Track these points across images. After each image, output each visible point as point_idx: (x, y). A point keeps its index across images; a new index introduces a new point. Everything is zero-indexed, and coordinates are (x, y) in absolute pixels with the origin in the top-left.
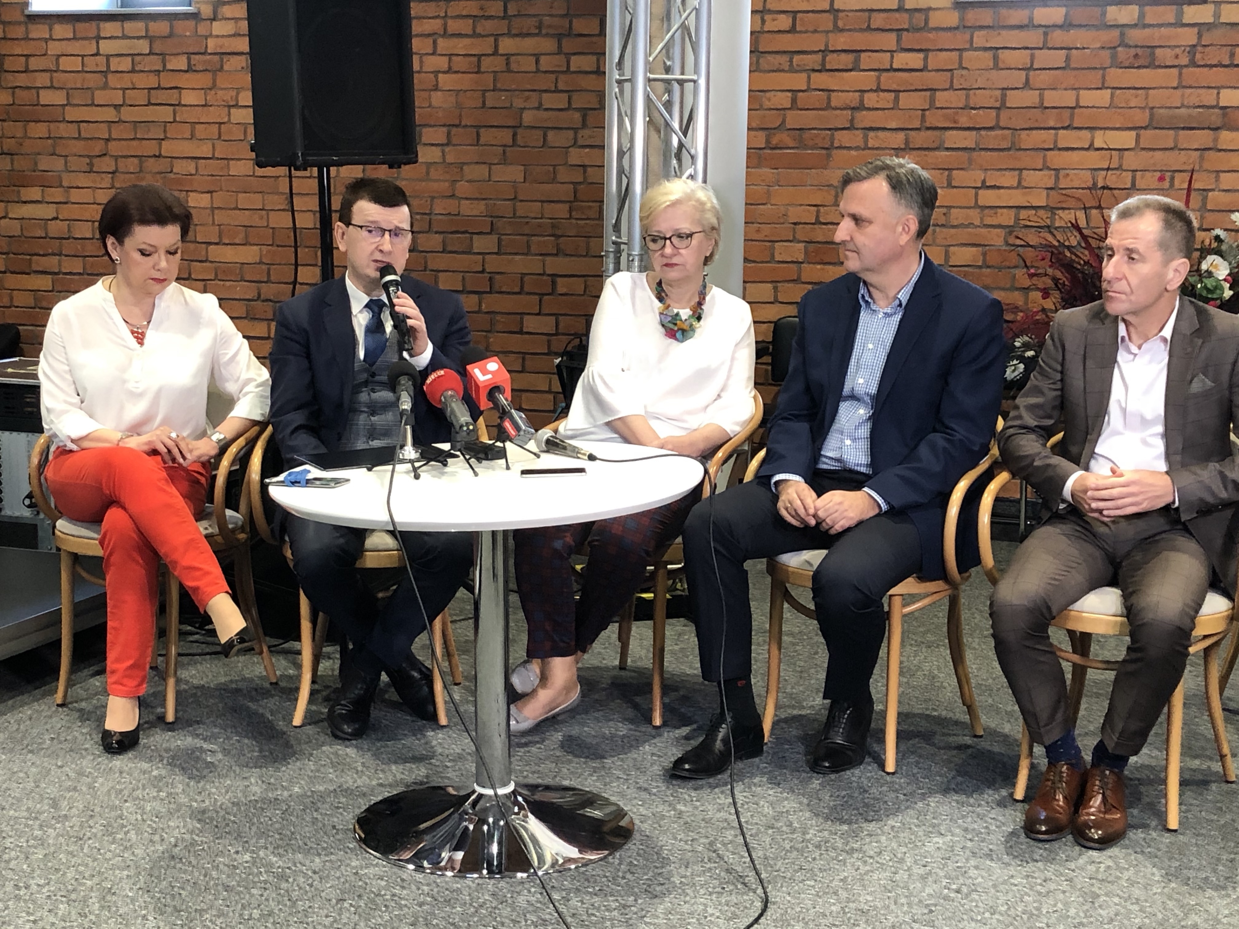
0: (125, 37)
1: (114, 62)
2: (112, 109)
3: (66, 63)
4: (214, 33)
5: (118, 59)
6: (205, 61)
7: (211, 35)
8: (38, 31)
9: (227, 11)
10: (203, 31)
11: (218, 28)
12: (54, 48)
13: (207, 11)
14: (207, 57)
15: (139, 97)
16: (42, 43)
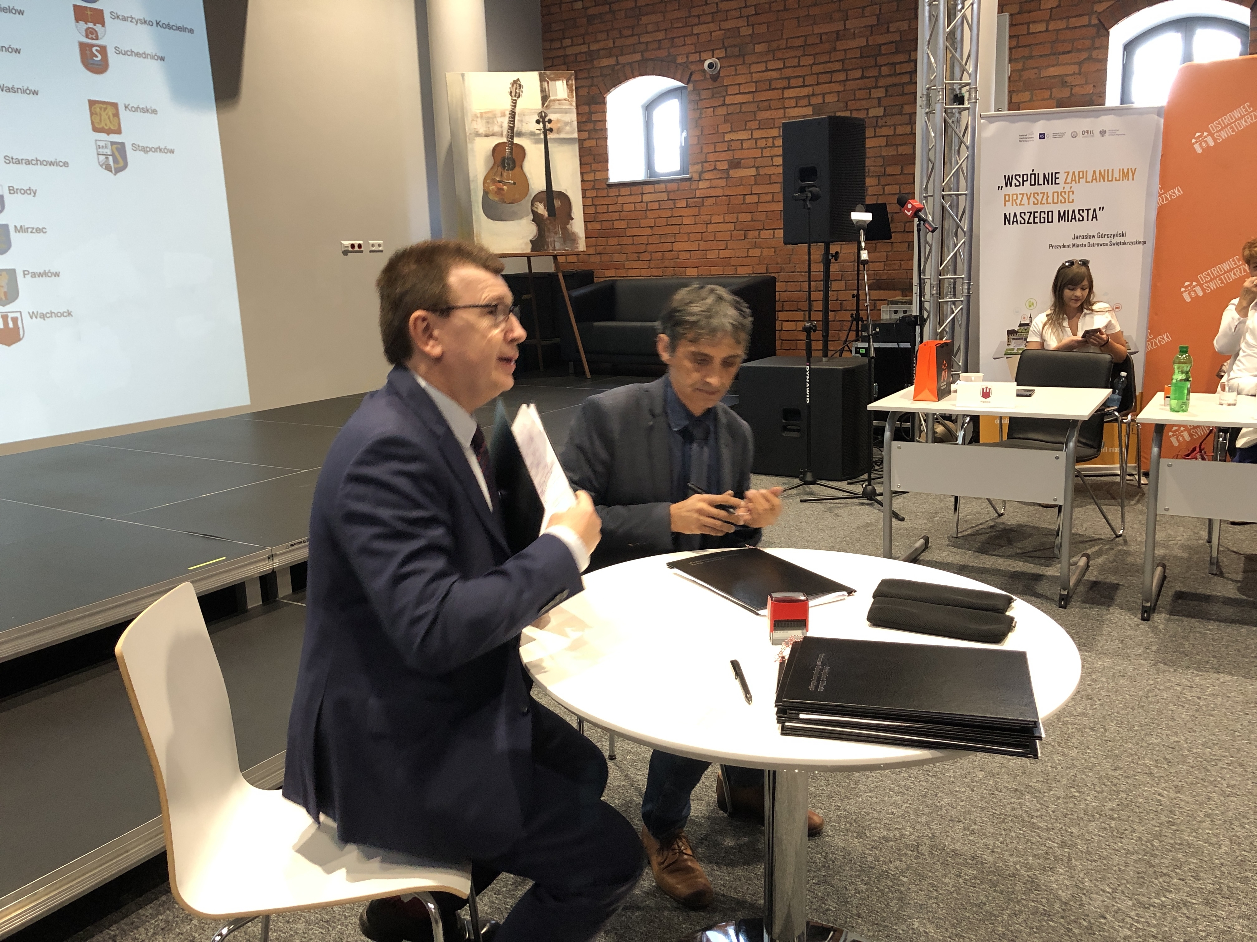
0: (655, 192)
1: (649, 204)
2: (649, 228)
3: (627, 208)
4: (700, 187)
5: (653, 203)
6: (695, 202)
7: (698, 189)
8: (613, 192)
9: (706, 176)
10: (694, 187)
11: (702, 185)
12: (620, 200)
13: (696, 176)
14: (696, 200)
15: (663, 222)
16: (615, 198)
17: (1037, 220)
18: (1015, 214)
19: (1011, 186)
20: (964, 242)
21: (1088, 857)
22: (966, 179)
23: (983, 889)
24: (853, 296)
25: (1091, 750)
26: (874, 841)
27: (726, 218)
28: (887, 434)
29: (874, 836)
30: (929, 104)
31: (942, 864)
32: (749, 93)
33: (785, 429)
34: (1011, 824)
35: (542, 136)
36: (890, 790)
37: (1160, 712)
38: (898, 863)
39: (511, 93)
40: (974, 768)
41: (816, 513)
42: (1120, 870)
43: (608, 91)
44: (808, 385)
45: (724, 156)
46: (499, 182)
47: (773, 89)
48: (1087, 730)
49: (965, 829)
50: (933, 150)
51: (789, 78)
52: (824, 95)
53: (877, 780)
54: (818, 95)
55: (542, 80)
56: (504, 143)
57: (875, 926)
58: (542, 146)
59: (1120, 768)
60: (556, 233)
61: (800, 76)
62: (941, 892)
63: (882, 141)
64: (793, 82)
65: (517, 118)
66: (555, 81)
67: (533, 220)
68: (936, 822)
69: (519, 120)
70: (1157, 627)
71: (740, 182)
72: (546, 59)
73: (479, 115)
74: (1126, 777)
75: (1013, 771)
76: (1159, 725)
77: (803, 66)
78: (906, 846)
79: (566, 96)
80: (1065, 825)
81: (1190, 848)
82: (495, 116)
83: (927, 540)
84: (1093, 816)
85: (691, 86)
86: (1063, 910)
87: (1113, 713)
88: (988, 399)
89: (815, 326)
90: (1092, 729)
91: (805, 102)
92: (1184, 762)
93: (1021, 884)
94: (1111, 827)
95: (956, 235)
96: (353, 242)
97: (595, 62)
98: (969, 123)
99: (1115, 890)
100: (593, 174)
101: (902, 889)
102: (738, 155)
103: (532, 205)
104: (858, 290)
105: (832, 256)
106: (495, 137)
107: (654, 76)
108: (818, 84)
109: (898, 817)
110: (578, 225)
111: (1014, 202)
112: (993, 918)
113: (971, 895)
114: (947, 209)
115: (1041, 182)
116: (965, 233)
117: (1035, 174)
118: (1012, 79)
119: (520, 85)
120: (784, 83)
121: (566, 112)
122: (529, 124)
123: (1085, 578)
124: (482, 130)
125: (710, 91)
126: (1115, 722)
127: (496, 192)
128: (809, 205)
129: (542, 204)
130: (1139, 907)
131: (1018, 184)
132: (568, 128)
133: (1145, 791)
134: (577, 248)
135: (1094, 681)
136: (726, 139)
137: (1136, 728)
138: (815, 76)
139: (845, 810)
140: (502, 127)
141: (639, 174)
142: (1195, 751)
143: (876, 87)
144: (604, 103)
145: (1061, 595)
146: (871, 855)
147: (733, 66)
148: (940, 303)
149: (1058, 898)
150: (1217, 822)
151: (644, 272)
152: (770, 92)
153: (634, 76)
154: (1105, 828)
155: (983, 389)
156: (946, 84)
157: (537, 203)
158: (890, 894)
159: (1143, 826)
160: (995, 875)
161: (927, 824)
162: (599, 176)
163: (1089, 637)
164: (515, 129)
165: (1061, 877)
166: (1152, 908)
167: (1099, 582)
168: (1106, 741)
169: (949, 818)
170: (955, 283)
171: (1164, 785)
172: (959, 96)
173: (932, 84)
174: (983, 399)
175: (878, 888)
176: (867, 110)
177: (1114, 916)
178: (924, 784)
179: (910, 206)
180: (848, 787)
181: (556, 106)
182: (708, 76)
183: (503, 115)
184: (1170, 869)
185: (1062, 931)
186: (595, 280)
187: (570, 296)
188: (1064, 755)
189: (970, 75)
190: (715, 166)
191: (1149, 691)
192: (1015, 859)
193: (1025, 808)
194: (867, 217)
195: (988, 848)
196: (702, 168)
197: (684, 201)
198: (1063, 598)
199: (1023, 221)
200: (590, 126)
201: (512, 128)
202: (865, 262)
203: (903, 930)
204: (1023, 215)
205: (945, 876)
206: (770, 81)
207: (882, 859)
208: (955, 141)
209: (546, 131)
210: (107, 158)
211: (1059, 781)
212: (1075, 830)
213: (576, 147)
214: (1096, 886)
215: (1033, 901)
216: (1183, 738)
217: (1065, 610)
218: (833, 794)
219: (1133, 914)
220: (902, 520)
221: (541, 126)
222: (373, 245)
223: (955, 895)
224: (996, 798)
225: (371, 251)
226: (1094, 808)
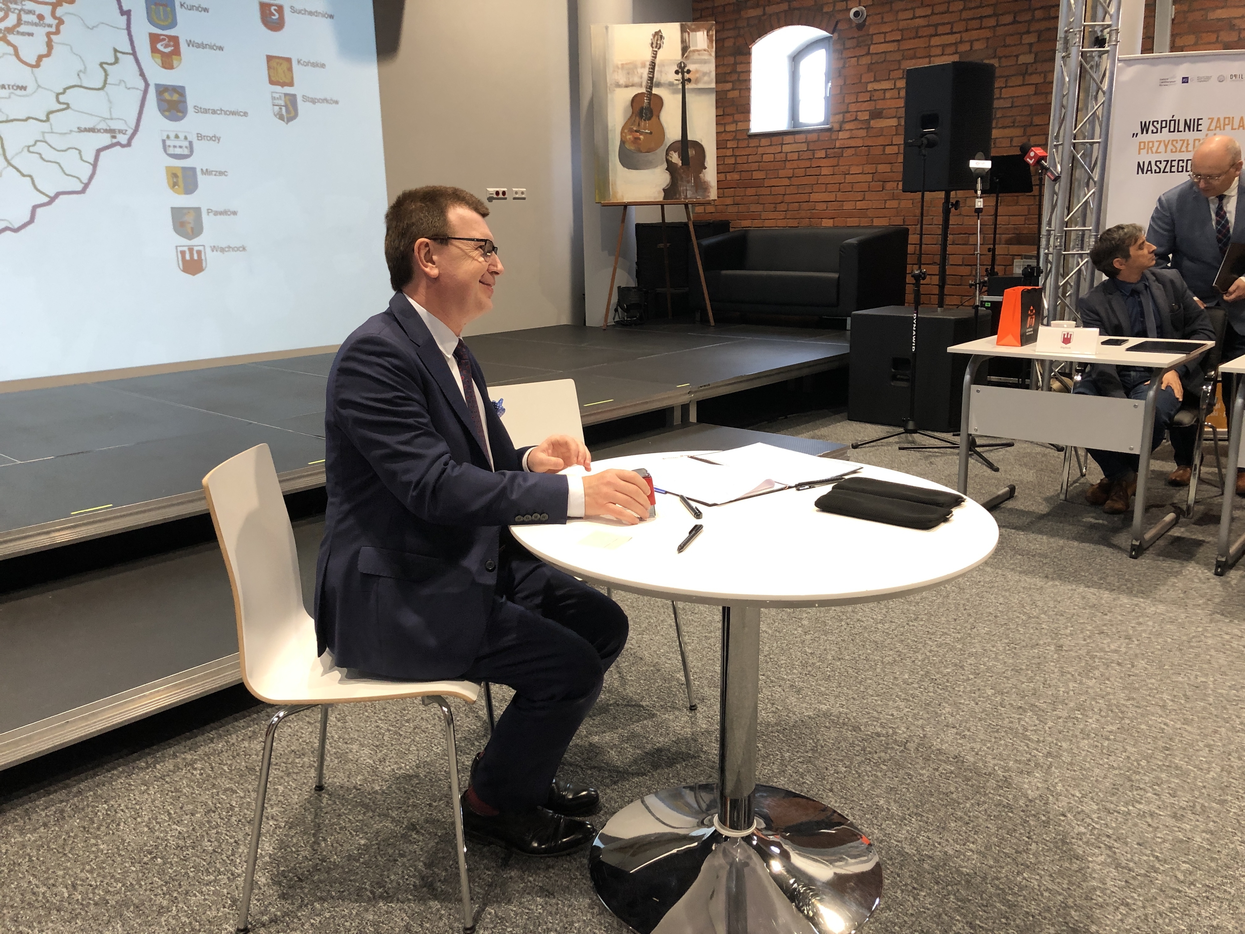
0: (795, 143)
1: (789, 155)
2: (787, 179)
3: (765, 158)
4: (840, 138)
5: (792, 154)
6: (834, 153)
7: (838, 139)
8: (754, 142)
9: (847, 126)
10: (834, 137)
11: (841, 135)
12: (761, 150)
13: (836, 127)
14: (836, 150)
15: (801, 172)
16: (755, 148)
17: (1174, 169)
18: (1150, 163)
19: (1147, 133)
20: (1094, 193)
21: (1069, 767)
22: (1100, 126)
23: (956, 782)
24: (989, 250)
25: (1110, 681)
26: (868, 735)
27: (865, 169)
28: (967, 377)
29: (868, 731)
30: (1066, 48)
31: (924, 759)
32: (894, 41)
33: (894, 378)
34: (1003, 734)
35: (680, 87)
36: (897, 696)
37: (1197, 655)
38: (883, 754)
39: (652, 44)
40: (985, 686)
41: (911, 460)
42: (1097, 781)
43: (753, 41)
44: (914, 333)
45: (865, 106)
46: (636, 131)
47: (920, 37)
48: (1113, 665)
49: (957, 734)
50: (1066, 97)
51: (936, 26)
52: (971, 42)
53: (887, 687)
54: (966, 42)
55: (683, 30)
56: (642, 93)
57: (843, 800)
58: (680, 97)
59: (1134, 699)
60: (688, 182)
61: (948, 23)
62: (914, 780)
63: (1031, 90)
64: (941, 30)
65: (657, 68)
66: (696, 31)
67: (667, 169)
68: (931, 725)
69: (658, 71)
70: (1228, 582)
71: (881, 132)
72: (694, 10)
73: (620, 66)
74: (1137, 707)
75: (1023, 692)
76: (1191, 666)
77: (952, 12)
78: (895, 741)
79: (706, 47)
80: (1057, 740)
81: (1177, 770)
82: (635, 67)
83: (1012, 489)
84: (1088, 735)
85: (836, 35)
86: (1027, 806)
87: (1147, 653)
88: (1068, 345)
89: (924, 273)
90: (1119, 664)
91: (952, 49)
92: (1203, 700)
93: (994, 782)
94: (1102, 745)
95: (1088, 185)
96: (497, 189)
97: (742, 13)
98: (1108, 67)
99: (1084, 796)
100: (735, 125)
101: (879, 774)
102: (880, 105)
103: (667, 154)
104: (994, 244)
105: (952, 205)
106: (634, 88)
107: (800, 27)
108: (967, 30)
109: (897, 718)
110: (710, 175)
111: (1149, 149)
112: (956, 804)
113: (942, 785)
114: (1078, 160)
115: (1182, 128)
116: (1095, 182)
117: (1175, 121)
118: (1175, 22)
119: (661, 37)
120: (931, 31)
121: (705, 62)
122: (667, 74)
123: (1169, 533)
124: (622, 81)
125: (855, 40)
126: (1146, 660)
127: (632, 142)
128: (923, 152)
129: (677, 153)
130: (1104, 812)
131: (1155, 131)
132: (706, 78)
133: (1151, 720)
134: (709, 196)
135: (1140, 624)
136: (869, 89)
137: (1166, 667)
138: (964, 22)
139: (847, 708)
140: (641, 77)
141: (781, 124)
142: (1219, 691)
143: (1028, 32)
144: (749, 54)
145: (1132, 545)
146: (859, 745)
147: (879, 14)
148: (1064, 255)
149: (1026, 796)
150: (1215, 752)
151: (781, 223)
152: (917, 40)
153: (780, 26)
154: (1096, 746)
155: (1064, 335)
156: (1085, 26)
157: (672, 152)
158: (866, 778)
159: (1136, 748)
160: (971, 772)
161: (923, 728)
162: (741, 126)
163: (1150, 586)
164: (655, 80)
165: (1036, 780)
166: (1115, 814)
167: (1184, 538)
168: (1129, 675)
169: (945, 724)
170: (1083, 235)
171: (1173, 717)
172: (1100, 38)
173: (1071, 27)
174: (1064, 345)
175: (857, 771)
176: (1017, 56)
177: (1074, 816)
178: (932, 694)
179: (1032, 154)
180: (857, 690)
181: (696, 56)
182: (854, 25)
183: (643, 66)
184: (1148, 785)
185: (1018, 822)
186: (731, 230)
187: (699, 245)
188: (1081, 683)
189: (1111, 16)
190: (857, 116)
191: (1194, 637)
192: (996, 762)
193: (1023, 723)
194: (987, 164)
195: (973, 751)
196: (844, 119)
197: (824, 151)
198: (1133, 548)
199: (1158, 170)
200: (734, 77)
201: (651, 79)
202: (979, 211)
203: (867, 805)
204: (1158, 163)
205: (923, 768)
206: (917, 29)
207: (868, 749)
208: (1093, 87)
209: (684, 82)
210: (281, 109)
211: (1066, 704)
212: (1065, 745)
213: (713, 97)
214: (1067, 790)
215: (1000, 795)
216: (1212, 679)
217: (1135, 561)
218: (841, 695)
219: (1095, 816)
220: (997, 470)
221: (680, 76)
222: (516, 193)
223: (927, 784)
224: (997, 712)
225: (515, 199)
226: (1092, 729)
